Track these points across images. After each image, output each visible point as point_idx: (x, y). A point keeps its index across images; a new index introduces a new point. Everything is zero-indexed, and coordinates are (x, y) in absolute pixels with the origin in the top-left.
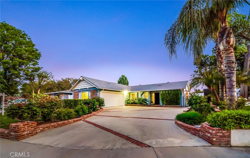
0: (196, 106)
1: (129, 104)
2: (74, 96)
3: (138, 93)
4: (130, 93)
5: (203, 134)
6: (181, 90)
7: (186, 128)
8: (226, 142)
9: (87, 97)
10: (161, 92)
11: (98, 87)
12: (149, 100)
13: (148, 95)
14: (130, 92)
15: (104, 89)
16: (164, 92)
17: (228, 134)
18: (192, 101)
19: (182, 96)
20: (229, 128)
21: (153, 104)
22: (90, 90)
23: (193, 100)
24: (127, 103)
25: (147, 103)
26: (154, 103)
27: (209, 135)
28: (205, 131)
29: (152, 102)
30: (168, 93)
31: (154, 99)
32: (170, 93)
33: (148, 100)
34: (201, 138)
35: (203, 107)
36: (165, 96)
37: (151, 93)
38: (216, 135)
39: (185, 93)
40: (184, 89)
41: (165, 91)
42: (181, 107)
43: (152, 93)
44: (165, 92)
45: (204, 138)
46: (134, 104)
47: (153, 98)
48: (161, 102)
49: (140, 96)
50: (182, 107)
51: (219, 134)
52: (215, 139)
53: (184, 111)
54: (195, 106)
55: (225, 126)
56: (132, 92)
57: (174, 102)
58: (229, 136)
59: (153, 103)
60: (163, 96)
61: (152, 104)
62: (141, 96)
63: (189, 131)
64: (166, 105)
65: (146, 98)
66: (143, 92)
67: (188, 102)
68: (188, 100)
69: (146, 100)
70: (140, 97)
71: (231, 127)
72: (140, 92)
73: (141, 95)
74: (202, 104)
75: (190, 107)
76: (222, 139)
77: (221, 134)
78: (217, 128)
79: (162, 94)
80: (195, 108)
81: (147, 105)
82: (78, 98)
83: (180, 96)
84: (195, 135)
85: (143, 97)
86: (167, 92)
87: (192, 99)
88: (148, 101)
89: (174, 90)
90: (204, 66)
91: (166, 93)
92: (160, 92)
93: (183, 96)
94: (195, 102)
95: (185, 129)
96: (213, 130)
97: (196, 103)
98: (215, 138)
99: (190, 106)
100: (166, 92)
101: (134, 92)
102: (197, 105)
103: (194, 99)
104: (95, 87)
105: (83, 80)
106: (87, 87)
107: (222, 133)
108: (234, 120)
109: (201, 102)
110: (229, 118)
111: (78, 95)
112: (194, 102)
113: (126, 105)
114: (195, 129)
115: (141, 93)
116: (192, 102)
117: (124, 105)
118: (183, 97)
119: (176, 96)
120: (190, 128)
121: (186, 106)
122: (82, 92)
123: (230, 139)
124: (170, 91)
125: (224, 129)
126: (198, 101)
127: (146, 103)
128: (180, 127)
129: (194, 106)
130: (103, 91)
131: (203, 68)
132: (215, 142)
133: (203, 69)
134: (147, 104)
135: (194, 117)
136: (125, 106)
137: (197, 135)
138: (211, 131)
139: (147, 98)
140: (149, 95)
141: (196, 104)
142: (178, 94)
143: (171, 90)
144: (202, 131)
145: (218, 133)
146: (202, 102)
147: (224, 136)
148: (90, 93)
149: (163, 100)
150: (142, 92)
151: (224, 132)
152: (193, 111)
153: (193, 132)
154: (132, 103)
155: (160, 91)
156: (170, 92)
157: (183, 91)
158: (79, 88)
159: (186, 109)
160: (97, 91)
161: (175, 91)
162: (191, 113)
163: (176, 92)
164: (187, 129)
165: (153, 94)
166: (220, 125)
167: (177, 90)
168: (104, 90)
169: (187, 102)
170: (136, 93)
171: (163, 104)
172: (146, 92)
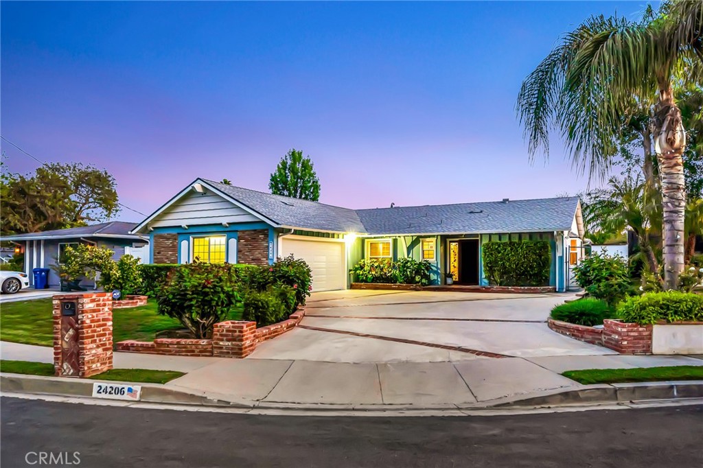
0: (599, 286)
1: (363, 281)
2: (156, 253)
3: (395, 241)
4: (363, 241)
5: (608, 339)
6: (555, 233)
7: (576, 333)
8: (644, 347)
9: (217, 257)
10: (485, 241)
11: (278, 224)
12: (439, 266)
13: (434, 249)
14: (366, 235)
15: (293, 228)
16: (495, 239)
17: (647, 333)
18: (588, 274)
19: (559, 254)
20: (647, 322)
21: (455, 283)
22: (237, 231)
23: (591, 272)
24: (357, 279)
25: (433, 277)
26: (456, 277)
27: (617, 337)
28: (610, 331)
29: (451, 276)
30: (511, 244)
31: (456, 264)
32: (519, 244)
33: (437, 267)
34: (603, 346)
35: (613, 289)
36: (499, 253)
37: (444, 239)
38: (628, 336)
39: (567, 242)
40: (565, 232)
41: (497, 236)
42: (552, 292)
43: (448, 240)
44: (500, 239)
45: (610, 345)
46: (382, 280)
47: (452, 260)
48: (484, 276)
49: (402, 253)
50: (556, 292)
51: (632, 334)
52: (625, 343)
53: (565, 301)
54: (596, 286)
55: (643, 318)
56: (373, 236)
57: (531, 275)
58: (650, 337)
59: (454, 277)
60: (492, 254)
61: (449, 281)
62: (408, 255)
63: (582, 337)
64: (500, 285)
65: (430, 260)
66: (414, 238)
67: (579, 277)
68: (578, 271)
69: (428, 266)
70: (406, 257)
71: (651, 320)
72: (404, 237)
73: (410, 249)
74: (614, 281)
75: (583, 292)
76: (638, 343)
77: (636, 334)
78: (630, 324)
79: (487, 247)
80: (595, 293)
81: (429, 286)
82: (177, 260)
83: (550, 254)
84: (593, 343)
85: (417, 256)
86: (506, 240)
87: (588, 267)
88: (436, 272)
89: (531, 235)
90: (639, 129)
91: (505, 244)
92: (479, 238)
93: (561, 255)
94: (596, 275)
95: (573, 335)
96: (624, 327)
97: (598, 278)
98: (626, 340)
99: (583, 287)
100: (503, 241)
101: (382, 237)
102: (601, 284)
103: (594, 270)
104: (263, 222)
105: (206, 192)
106: (224, 221)
107: (637, 331)
108: (657, 308)
109: (611, 275)
110: (650, 305)
111: (176, 249)
112: (593, 277)
113: (351, 287)
114: (593, 331)
115: (409, 241)
116: (589, 276)
117: (346, 287)
118: (561, 258)
119: (535, 254)
120: (582, 332)
121: (568, 290)
122: (194, 238)
123: (652, 342)
124: (517, 236)
125: (641, 325)
126: (604, 273)
127: (428, 277)
128: (562, 333)
129: (594, 286)
130: (288, 236)
131: (636, 137)
132: (626, 347)
133: (636, 141)
134: (431, 282)
135: (592, 310)
136: (348, 289)
137: (597, 342)
138: (619, 329)
139: (433, 260)
140: (441, 249)
141: (599, 281)
142: (545, 247)
143: (520, 235)
144: (605, 334)
145: (632, 331)
146: (613, 276)
147: (640, 338)
148: (233, 242)
149: (491, 270)
150: (412, 236)
151: (641, 329)
152: (592, 300)
153: (589, 337)
154: (375, 279)
155: (481, 234)
156: (516, 240)
157: (563, 237)
158: (184, 224)
159: (572, 297)
160: (266, 235)
161: (534, 239)
162: (587, 303)
163: (539, 240)
164: (577, 335)
165: (454, 244)
166: (636, 318)
167: (541, 234)
168: (293, 231)
169: (576, 275)
170: (391, 241)
171: (490, 283)
172: (428, 239)
